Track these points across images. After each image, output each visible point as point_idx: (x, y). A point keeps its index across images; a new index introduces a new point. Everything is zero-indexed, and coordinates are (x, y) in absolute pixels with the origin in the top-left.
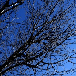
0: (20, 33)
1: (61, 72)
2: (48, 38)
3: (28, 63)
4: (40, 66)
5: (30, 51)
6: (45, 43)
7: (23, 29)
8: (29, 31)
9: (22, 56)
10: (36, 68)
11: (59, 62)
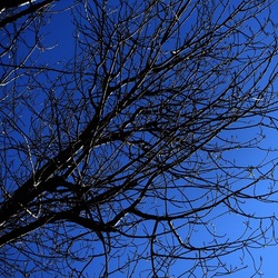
0: (55, 105)
1: (205, 249)
2: (155, 123)
3: (83, 214)
4: (127, 225)
5: (92, 171)
6: (147, 144)
7: (66, 89)
8: (87, 96)
9: (58, 188)
10: (112, 234)
11: (195, 211)
